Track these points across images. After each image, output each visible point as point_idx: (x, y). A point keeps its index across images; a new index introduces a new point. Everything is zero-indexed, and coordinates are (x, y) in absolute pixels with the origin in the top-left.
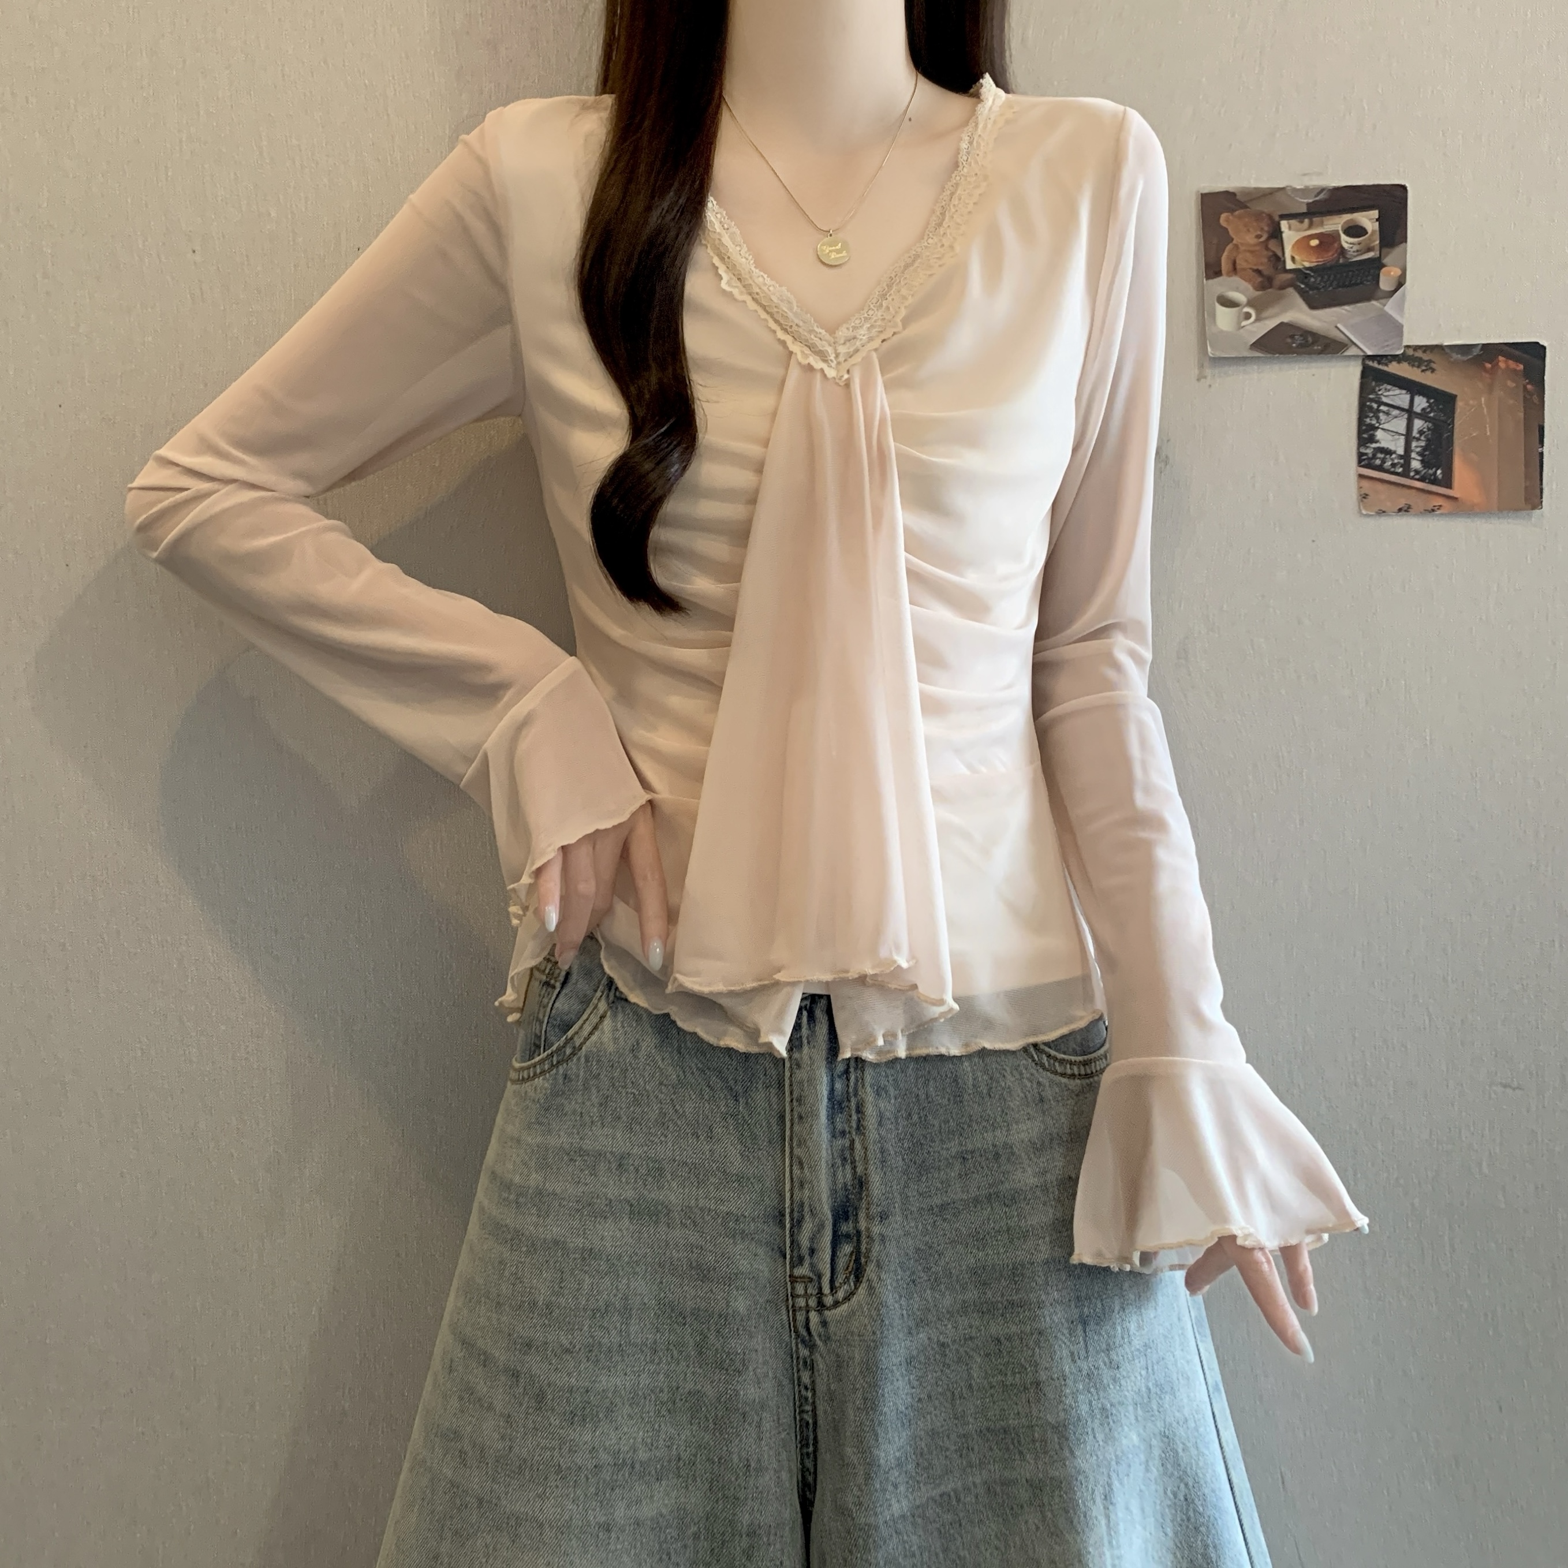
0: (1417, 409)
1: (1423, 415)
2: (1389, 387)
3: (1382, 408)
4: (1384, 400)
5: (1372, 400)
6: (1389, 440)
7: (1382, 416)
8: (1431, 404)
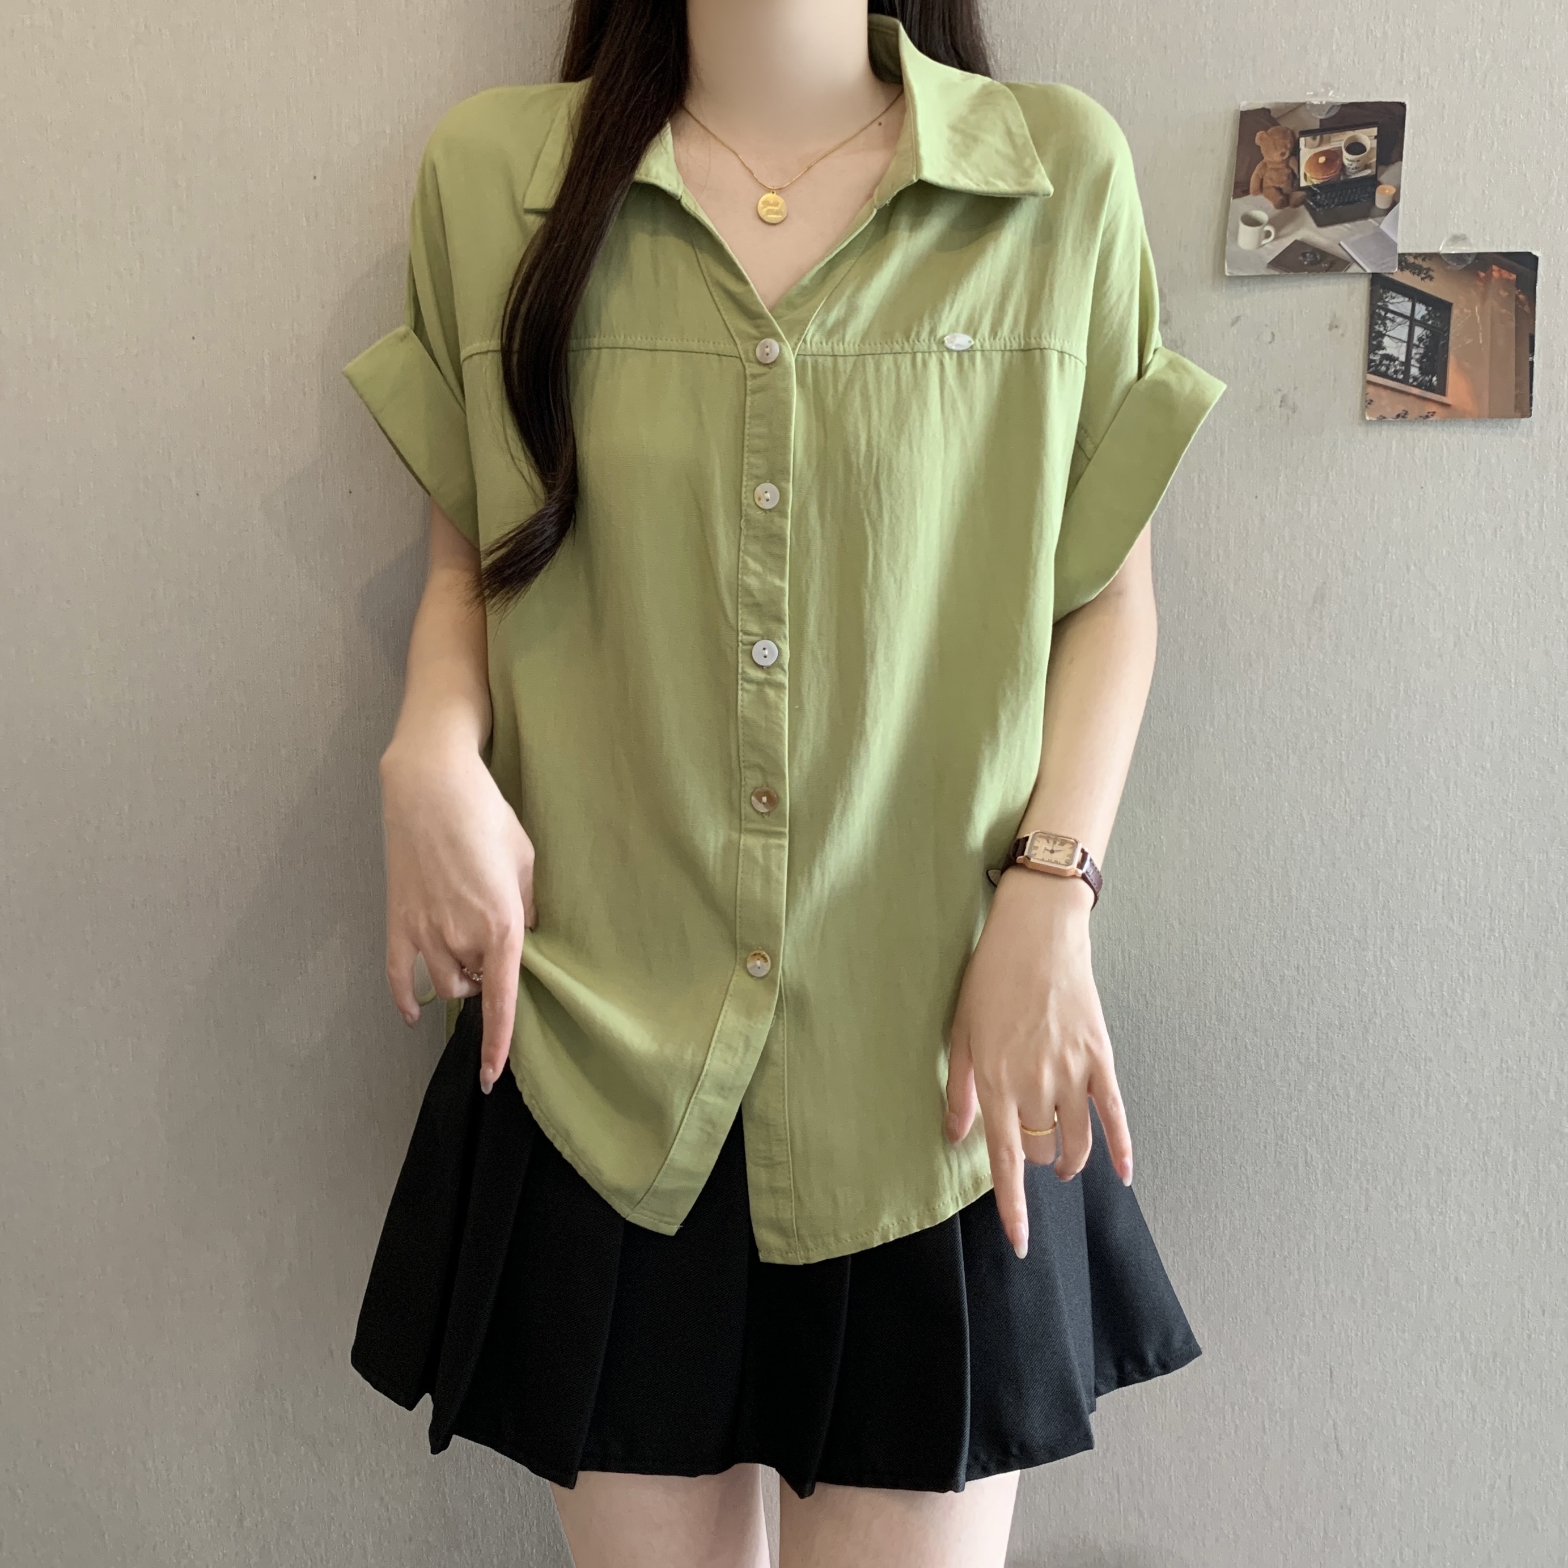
0: (1418, 316)
1: (1422, 323)
2: (1396, 295)
3: (1389, 315)
4: (1391, 307)
5: (1379, 308)
6: (1394, 347)
7: (1388, 323)
8: (1429, 312)
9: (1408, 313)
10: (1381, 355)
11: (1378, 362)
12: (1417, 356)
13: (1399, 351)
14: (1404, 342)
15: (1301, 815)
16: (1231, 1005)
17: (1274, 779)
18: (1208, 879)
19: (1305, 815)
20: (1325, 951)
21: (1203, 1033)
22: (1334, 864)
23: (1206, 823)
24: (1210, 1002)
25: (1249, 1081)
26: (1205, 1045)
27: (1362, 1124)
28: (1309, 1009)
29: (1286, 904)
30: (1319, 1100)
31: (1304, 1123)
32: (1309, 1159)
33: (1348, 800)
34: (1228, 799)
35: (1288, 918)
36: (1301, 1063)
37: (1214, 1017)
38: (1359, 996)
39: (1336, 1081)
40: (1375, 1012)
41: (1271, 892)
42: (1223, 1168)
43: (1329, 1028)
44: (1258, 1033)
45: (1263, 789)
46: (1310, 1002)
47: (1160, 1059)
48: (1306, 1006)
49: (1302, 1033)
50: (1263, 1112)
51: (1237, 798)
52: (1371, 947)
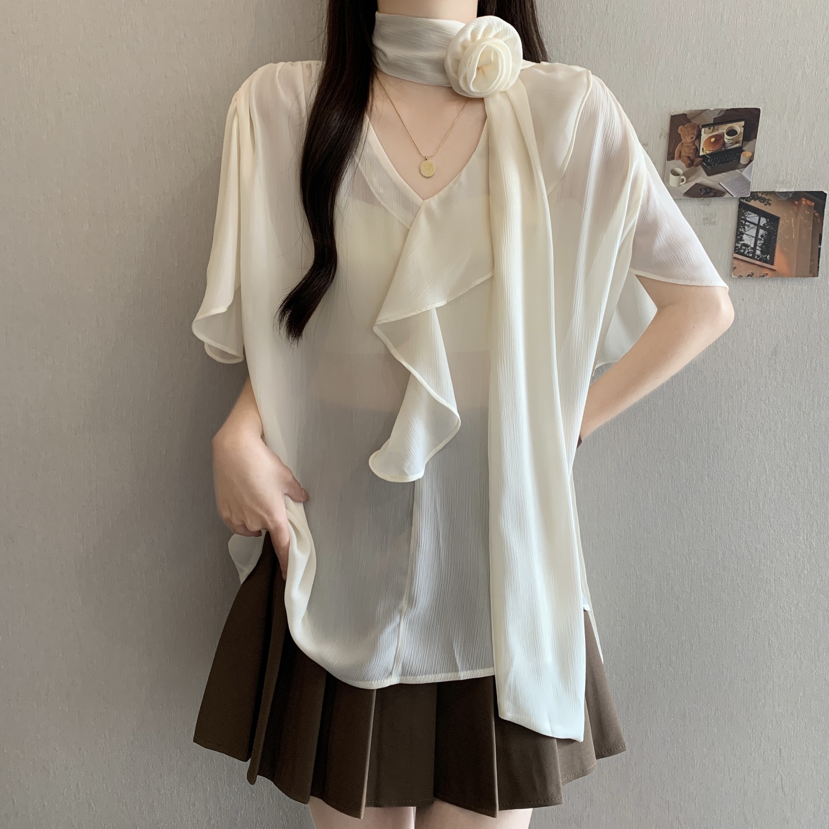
0: (761, 224)
1: (763, 228)
2: (750, 213)
3: (747, 223)
4: (748, 219)
5: (742, 219)
6: (749, 240)
7: (746, 227)
8: (768, 221)
9: (756, 222)
10: (741, 244)
11: (740, 248)
12: (760, 245)
13: (751, 242)
14: (754, 237)
15: (764, 465)
17: (751, 446)
19: (766, 466)
20: (777, 536)
21: (716, 577)
22: (781, 491)
24: (719, 561)
26: (717, 583)
27: (798, 625)
28: (770, 566)
29: (757, 511)
31: (768, 624)
32: (770, 642)
33: (788, 458)
34: (727, 456)
35: (758, 518)
38: (796, 559)
39: (784, 603)
40: (804, 568)
41: (750, 505)
42: (726, 646)
43: (781, 575)
44: (744, 577)
45: (745, 451)
46: (771, 562)
48: (768, 564)
49: (767, 578)
50: (747, 618)
51: (732, 456)
52: (802, 534)
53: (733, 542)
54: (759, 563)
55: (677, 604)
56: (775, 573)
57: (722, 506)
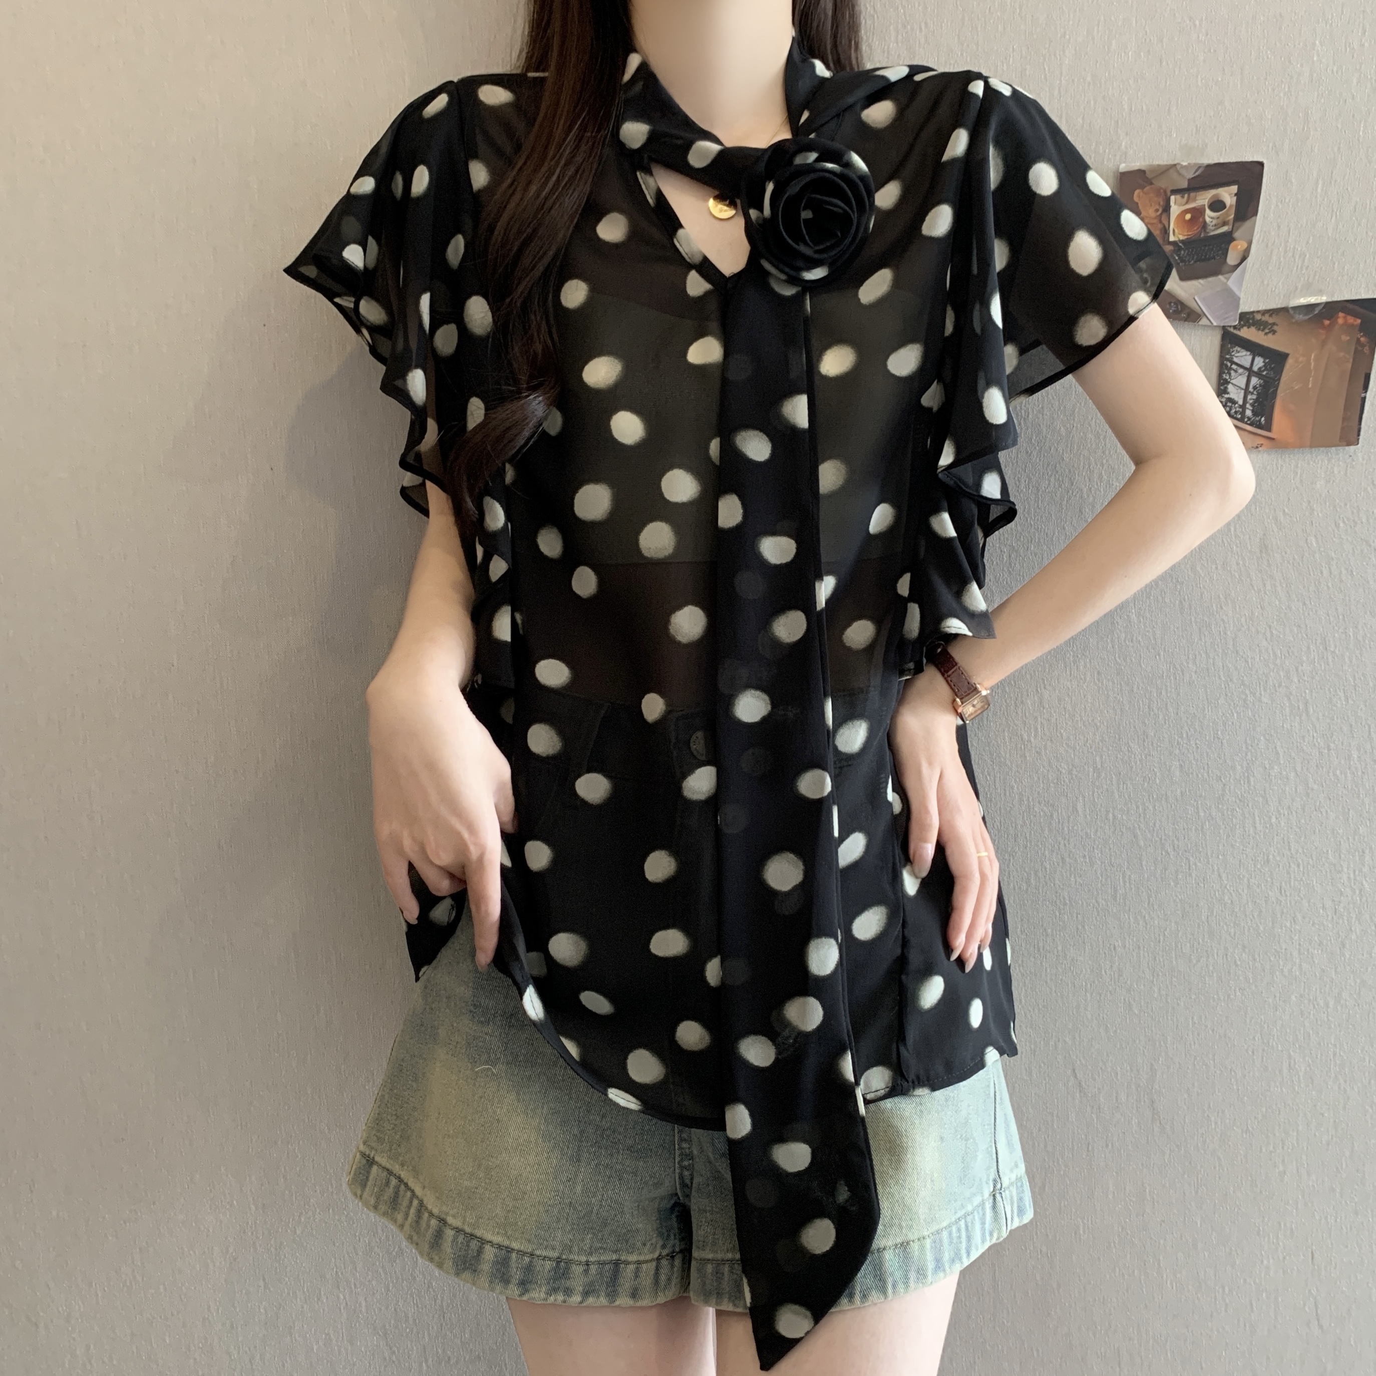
0: (1255, 368)
1: (1258, 374)
2: (1239, 349)
3: (1234, 367)
4: (1235, 360)
5: (1227, 360)
6: (1236, 393)
7: (1232, 372)
8: (1266, 363)
9: (1248, 364)
10: (1226, 398)
12: (1252, 401)
16: (1222, 924)
18: (1198, 808)
20: (1304, 873)
21: (1197, 950)
22: (1308, 795)
23: (1194, 756)
24: (1203, 922)
25: (1238, 993)
26: (1199, 961)
27: (1340, 1031)
28: (1291, 927)
29: (1267, 831)
30: (1301, 1009)
31: (1288, 1031)
32: (1292, 1062)
35: (1270, 844)
36: (1285, 977)
37: (1206, 936)
38: (1335, 914)
39: (1316, 993)
41: (1254, 819)
43: (1310, 944)
44: (1247, 950)
46: (1292, 921)
47: (1158, 975)
48: (1288, 924)
50: (1251, 1021)
51: (1219, 733)
53: (1226, 887)
54: (1273, 924)
55: (1129, 1001)
56: (1300, 940)
57: (1207, 823)
